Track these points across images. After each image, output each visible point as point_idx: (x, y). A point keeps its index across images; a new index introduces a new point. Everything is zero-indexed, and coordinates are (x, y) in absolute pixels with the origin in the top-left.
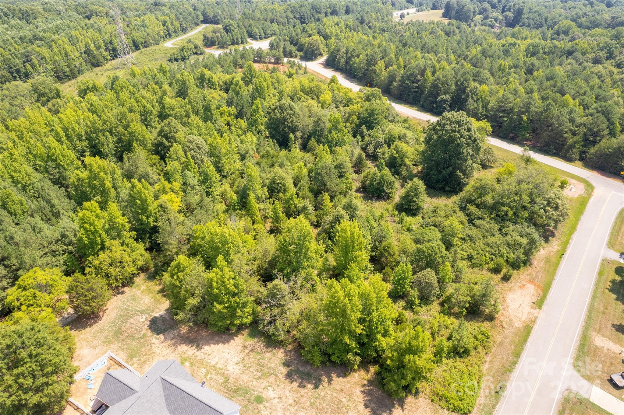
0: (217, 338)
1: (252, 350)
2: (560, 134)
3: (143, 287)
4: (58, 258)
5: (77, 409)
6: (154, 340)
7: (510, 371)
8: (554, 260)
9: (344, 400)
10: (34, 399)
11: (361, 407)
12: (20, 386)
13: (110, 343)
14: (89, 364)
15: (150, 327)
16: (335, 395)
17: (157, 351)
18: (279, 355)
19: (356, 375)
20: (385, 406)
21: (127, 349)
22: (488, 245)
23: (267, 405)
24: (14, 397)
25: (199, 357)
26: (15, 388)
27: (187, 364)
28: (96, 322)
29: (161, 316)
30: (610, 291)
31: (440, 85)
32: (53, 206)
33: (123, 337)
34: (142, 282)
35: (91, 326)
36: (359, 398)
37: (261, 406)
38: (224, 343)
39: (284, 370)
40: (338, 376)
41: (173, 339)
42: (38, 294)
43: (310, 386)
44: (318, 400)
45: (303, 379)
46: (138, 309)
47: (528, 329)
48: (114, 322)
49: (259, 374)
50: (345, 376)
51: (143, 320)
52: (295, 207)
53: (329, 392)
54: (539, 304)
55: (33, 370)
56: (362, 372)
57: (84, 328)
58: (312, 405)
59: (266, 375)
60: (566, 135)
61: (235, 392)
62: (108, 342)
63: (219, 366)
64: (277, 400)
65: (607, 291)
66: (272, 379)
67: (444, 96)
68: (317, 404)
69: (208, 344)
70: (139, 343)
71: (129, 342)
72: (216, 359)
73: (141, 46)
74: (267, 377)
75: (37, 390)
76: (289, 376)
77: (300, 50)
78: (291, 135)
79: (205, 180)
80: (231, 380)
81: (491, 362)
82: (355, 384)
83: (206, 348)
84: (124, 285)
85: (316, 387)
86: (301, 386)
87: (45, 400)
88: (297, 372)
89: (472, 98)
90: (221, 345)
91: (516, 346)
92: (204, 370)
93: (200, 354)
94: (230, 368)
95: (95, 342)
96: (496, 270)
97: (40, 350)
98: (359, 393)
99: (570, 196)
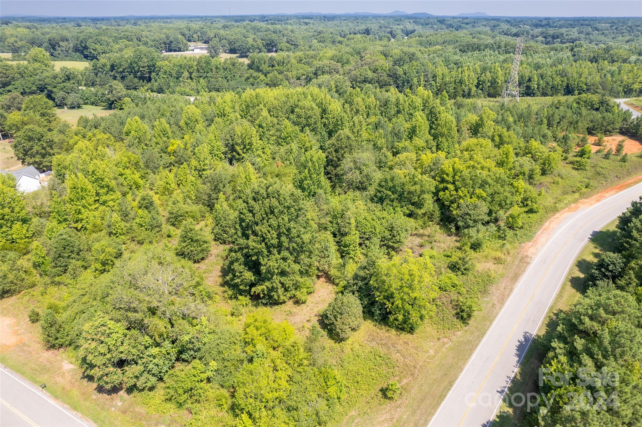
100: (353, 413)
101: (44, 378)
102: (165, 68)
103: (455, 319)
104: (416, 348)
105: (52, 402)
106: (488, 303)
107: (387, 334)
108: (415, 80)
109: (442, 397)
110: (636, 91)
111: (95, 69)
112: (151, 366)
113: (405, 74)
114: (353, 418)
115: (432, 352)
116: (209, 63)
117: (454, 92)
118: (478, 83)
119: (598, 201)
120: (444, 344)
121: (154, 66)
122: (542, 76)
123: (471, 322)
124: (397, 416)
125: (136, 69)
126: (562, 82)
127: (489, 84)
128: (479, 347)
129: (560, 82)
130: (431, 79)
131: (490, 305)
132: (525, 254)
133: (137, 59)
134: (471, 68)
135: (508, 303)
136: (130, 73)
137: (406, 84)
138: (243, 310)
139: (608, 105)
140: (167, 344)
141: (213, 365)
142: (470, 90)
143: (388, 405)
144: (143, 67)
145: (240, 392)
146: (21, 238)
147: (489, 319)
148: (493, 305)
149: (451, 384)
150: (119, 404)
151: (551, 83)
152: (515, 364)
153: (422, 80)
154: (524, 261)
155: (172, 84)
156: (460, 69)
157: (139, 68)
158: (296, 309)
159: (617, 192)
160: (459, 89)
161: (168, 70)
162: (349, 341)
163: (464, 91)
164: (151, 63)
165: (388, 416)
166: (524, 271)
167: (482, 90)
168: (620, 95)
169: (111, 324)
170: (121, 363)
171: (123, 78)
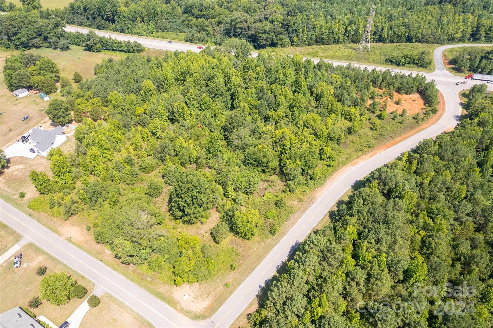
99: (175, 292)
100: (219, 275)
101: (100, 256)
102: (124, 13)
103: (269, 234)
104: (249, 247)
105: (106, 267)
106: (287, 224)
107: (239, 240)
108: (301, 31)
109: (253, 269)
110: (457, 39)
111: (72, 10)
112: (142, 257)
113: (294, 24)
114: (218, 277)
115: (255, 249)
116: (155, 10)
117: (328, 40)
118: (345, 32)
119: (370, 157)
120: (261, 245)
121: (116, 11)
122: (391, 28)
123: (275, 235)
124: (235, 276)
125: (103, 13)
126: (406, 32)
127: (353, 33)
128: (275, 248)
129: (404, 32)
130: (312, 30)
131: (287, 226)
132: (315, 196)
133: (103, 6)
134: (341, 21)
135: (296, 225)
136: (99, 15)
137: (294, 32)
138: (178, 226)
139: (423, 61)
140: (148, 249)
141: (166, 256)
142: (339, 38)
143: (233, 272)
144: (108, 12)
145: (177, 268)
146: (70, 182)
147: (284, 234)
148: (289, 226)
149: (258, 264)
150: (131, 269)
151: (397, 33)
152: (287, 255)
153: (305, 31)
154: (312, 200)
155: (130, 26)
156: (334, 21)
157: (105, 13)
158: (201, 226)
159: (385, 150)
160: (331, 38)
161: (126, 15)
162: (222, 244)
163: (335, 39)
164: (113, 9)
165: (231, 276)
166: (310, 207)
167: (348, 37)
168: (445, 42)
169: (126, 242)
170: (131, 256)
171: (94, 19)
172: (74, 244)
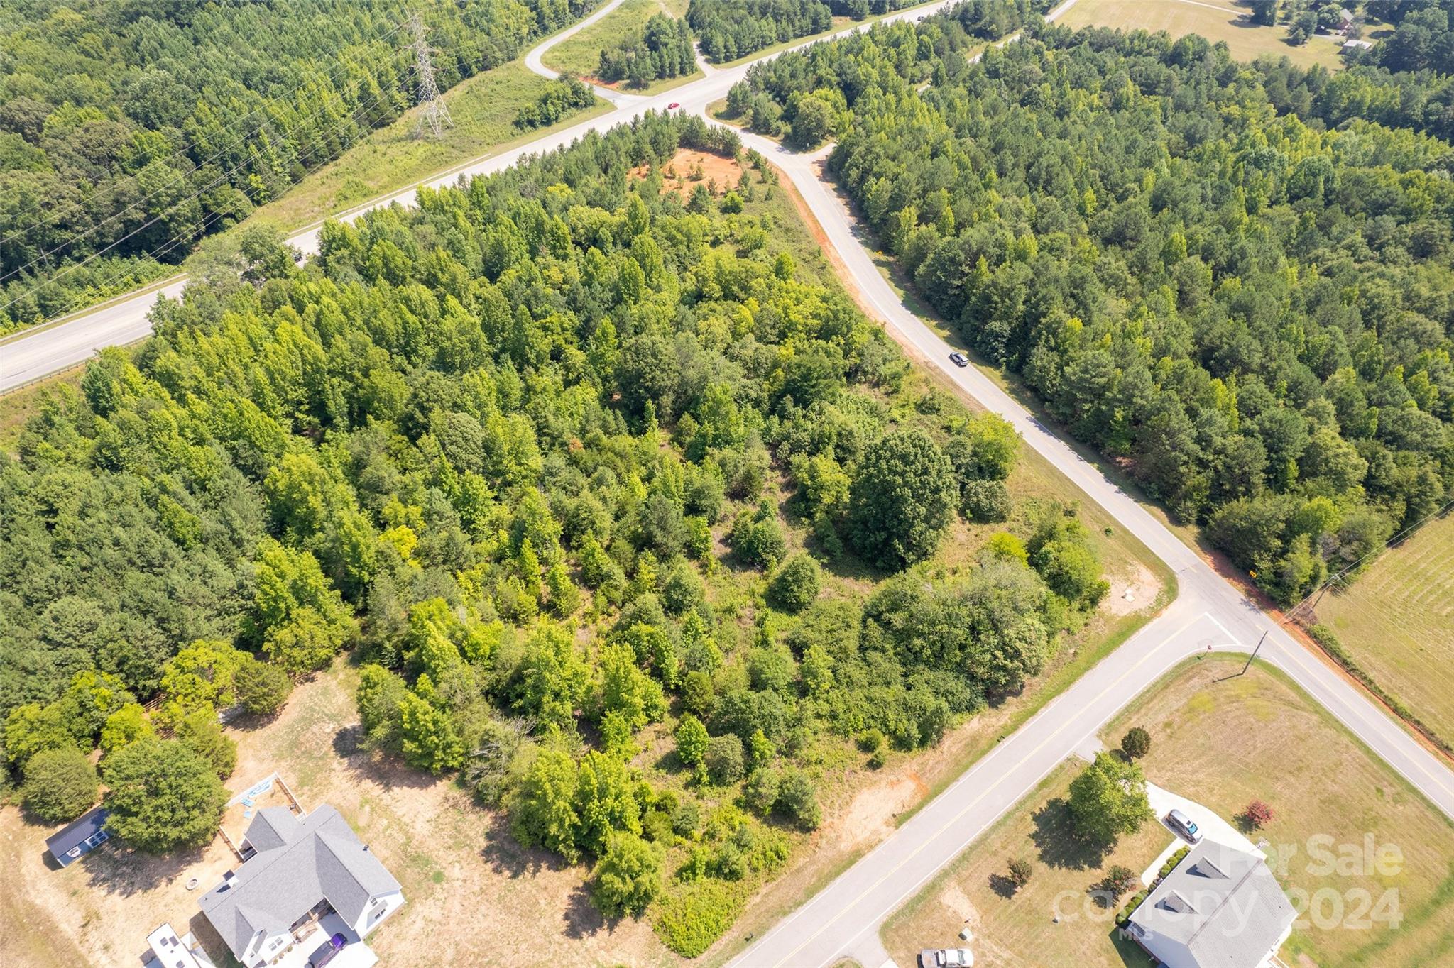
0: (414, 778)
1: (453, 806)
2: (1172, 466)
3: (342, 676)
4: (233, 617)
5: (227, 842)
6: (335, 765)
7: (785, 914)
8: (983, 743)
9: (542, 902)
10: (173, 833)
11: (560, 916)
12: (158, 819)
13: (281, 758)
14: (252, 784)
15: (335, 744)
16: (534, 892)
17: (335, 781)
18: (486, 820)
19: (573, 871)
20: (591, 922)
21: (300, 771)
22: (870, 700)
23: (446, 886)
24: (151, 830)
25: (384, 802)
26: (153, 820)
27: (367, 808)
28: (270, 722)
29: (354, 728)
30: (1036, 818)
31: (996, 298)
32: (234, 531)
33: (298, 752)
34: (341, 666)
35: (263, 726)
36: (563, 903)
37: (438, 886)
38: (421, 787)
39: (483, 843)
40: (549, 868)
41: (360, 767)
42: (198, 680)
43: (507, 873)
44: (510, 895)
45: (503, 861)
46: (327, 711)
47: (856, 855)
48: (291, 726)
49: (451, 842)
50: (557, 870)
51: (329, 730)
52: (598, 567)
53: (529, 887)
54: (899, 820)
55: (173, 804)
56: (583, 870)
57: (255, 728)
58: (500, 899)
59: (458, 845)
60: (1183, 469)
61: (413, 860)
62: (280, 757)
63: (405, 819)
64: (460, 883)
65: (1030, 817)
66: (463, 853)
67: (997, 324)
68: (507, 900)
69: (400, 785)
70: (317, 765)
71: (304, 761)
72: (404, 810)
73: (474, 69)
74: (460, 849)
75: (178, 824)
76: (487, 853)
77: (788, 116)
78: (649, 403)
79: (464, 502)
80: (414, 843)
81: (767, 895)
82: (567, 883)
83: (396, 789)
84: (316, 670)
85: (515, 876)
86: (497, 871)
87: (185, 836)
88: (499, 849)
89: (1047, 341)
90: (416, 790)
91: (819, 879)
92: (385, 822)
93: (386, 797)
94: (418, 825)
95: (264, 752)
96: (867, 746)
97: (181, 781)
98: (565, 898)
99: (1114, 611)
108: (254, 150)
117: (328, 145)
118: (348, 108)
127: (360, 103)
130: (277, 135)
132: (921, 361)
142: (348, 128)
153: (269, 146)
154: (932, 368)
160: (332, 137)
163: (341, 137)
167: (354, 118)
172: (920, 807)
